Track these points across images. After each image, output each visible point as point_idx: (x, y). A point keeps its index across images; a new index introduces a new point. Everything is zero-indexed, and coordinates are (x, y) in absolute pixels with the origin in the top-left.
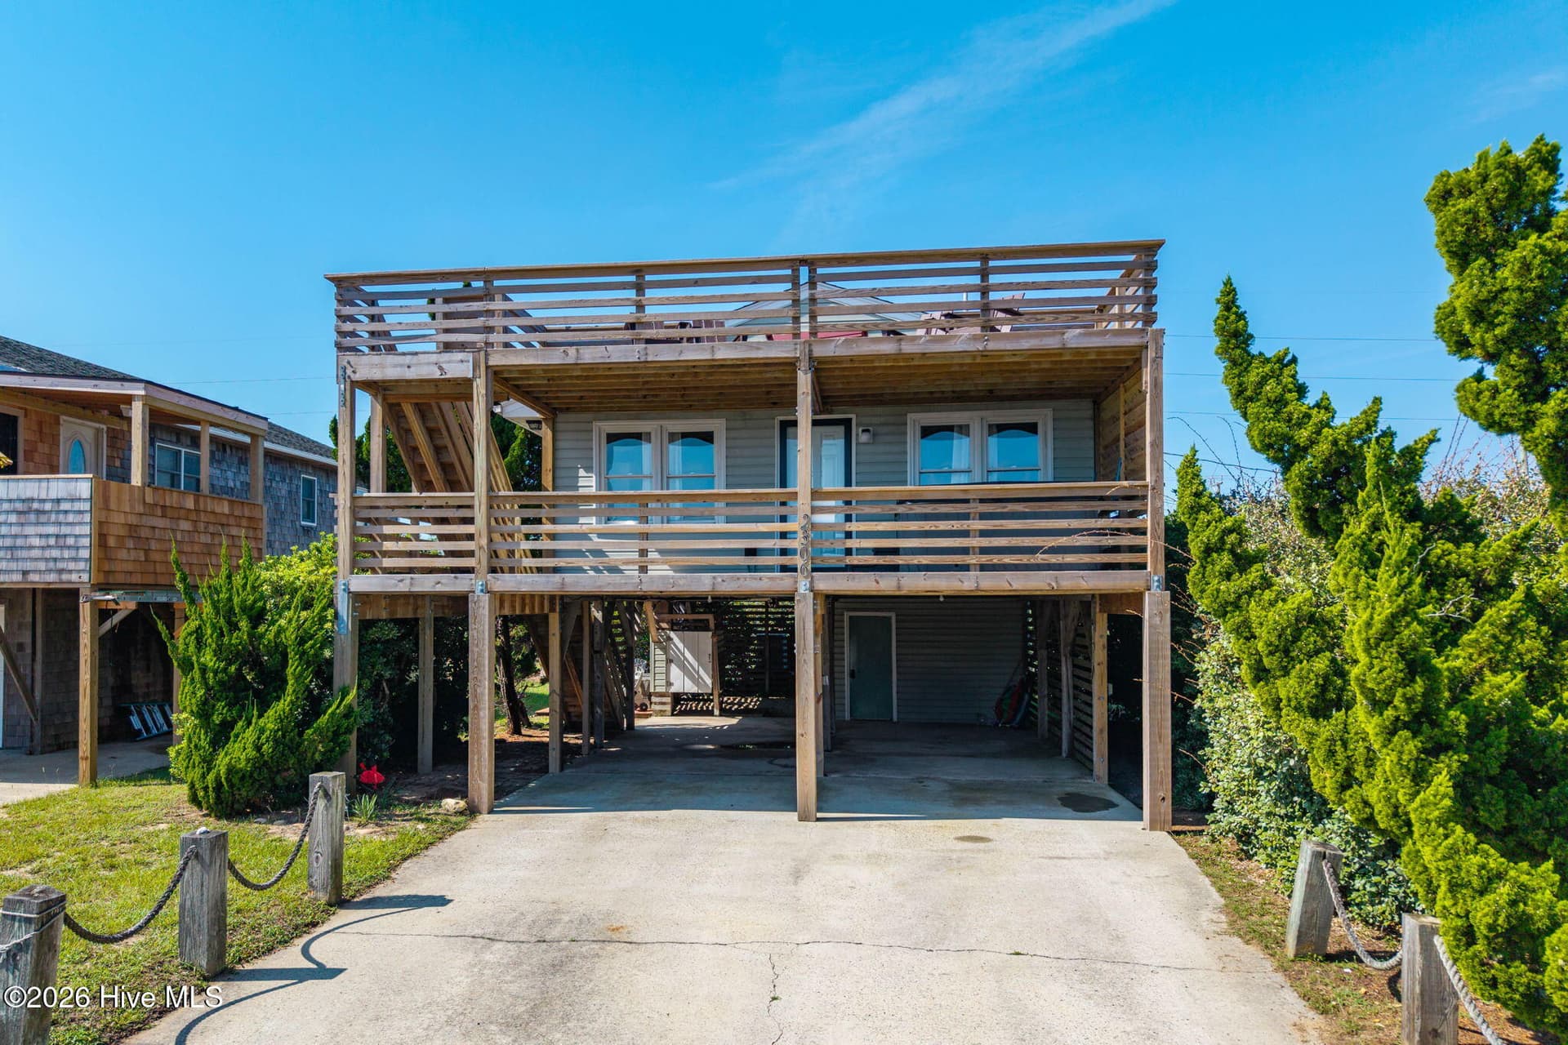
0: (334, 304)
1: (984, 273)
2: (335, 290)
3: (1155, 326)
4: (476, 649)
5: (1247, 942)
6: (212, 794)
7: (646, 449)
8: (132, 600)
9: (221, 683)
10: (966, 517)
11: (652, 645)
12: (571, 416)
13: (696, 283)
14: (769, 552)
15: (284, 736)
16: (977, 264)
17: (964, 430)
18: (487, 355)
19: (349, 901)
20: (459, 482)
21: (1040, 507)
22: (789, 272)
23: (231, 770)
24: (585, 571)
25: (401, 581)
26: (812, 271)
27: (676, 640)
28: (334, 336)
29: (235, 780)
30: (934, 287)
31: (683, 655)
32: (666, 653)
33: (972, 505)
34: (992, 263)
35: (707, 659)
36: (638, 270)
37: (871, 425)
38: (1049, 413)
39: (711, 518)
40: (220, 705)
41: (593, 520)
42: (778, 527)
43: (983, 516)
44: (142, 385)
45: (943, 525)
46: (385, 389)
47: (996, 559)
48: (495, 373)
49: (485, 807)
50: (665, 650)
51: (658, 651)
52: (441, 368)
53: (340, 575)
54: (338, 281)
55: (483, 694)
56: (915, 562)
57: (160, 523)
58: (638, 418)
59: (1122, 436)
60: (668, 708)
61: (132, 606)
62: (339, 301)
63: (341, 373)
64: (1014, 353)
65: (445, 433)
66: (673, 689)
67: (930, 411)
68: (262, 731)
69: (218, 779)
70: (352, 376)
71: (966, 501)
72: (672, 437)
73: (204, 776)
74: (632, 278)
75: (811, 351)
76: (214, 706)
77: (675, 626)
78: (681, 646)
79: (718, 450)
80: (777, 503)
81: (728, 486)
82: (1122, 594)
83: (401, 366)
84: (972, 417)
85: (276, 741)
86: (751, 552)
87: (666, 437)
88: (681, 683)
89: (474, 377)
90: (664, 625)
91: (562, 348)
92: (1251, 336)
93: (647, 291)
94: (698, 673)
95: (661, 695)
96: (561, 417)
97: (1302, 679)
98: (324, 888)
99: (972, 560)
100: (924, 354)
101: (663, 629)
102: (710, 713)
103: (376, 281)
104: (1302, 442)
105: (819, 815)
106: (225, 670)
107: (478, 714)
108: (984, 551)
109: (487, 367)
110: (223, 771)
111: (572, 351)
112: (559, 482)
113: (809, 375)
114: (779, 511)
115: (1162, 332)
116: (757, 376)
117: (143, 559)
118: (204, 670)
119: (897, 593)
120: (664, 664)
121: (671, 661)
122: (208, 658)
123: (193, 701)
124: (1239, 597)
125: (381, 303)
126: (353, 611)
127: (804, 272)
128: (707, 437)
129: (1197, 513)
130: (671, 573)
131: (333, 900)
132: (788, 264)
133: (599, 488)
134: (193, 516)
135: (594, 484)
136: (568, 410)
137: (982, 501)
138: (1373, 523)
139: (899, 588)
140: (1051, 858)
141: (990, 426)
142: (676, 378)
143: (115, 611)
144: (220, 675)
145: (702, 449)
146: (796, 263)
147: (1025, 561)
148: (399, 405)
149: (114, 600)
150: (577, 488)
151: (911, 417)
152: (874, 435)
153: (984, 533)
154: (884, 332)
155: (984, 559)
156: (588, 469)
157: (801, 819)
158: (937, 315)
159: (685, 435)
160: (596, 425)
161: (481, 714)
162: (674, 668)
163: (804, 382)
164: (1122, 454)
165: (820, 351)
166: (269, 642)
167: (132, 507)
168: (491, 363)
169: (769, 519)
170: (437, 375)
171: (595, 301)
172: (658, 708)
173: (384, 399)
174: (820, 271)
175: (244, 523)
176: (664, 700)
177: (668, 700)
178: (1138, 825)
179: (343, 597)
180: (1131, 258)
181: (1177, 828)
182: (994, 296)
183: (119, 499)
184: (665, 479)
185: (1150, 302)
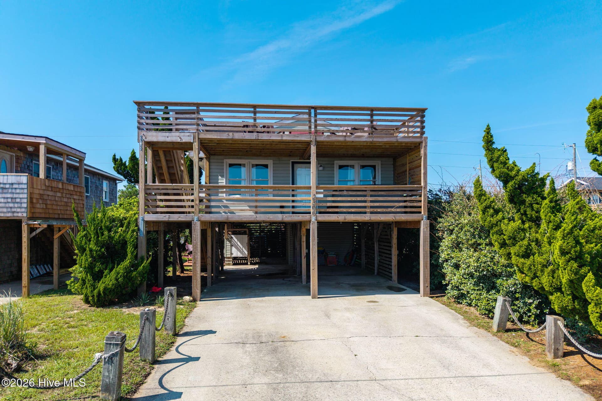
0: (137, 112)
1: (372, 115)
2: (137, 107)
3: (424, 136)
4: (195, 242)
5: (479, 328)
6: (96, 299)
7: (243, 170)
8: (45, 224)
9: (99, 255)
10: (365, 196)
11: (225, 240)
12: (216, 157)
13: (276, 113)
14: (288, 207)
15: (127, 275)
16: (369, 112)
17: (352, 167)
18: (198, 134)
19: (177, 334)
20: (176, 180)
21: (389, 193)
22: (307, 111)
23: (105, 289)
24: (221, 213)
25: (165, 216)
26: (315, 111)
27: (234, 238)
28: (137, 124)
29: (107, 292)
30: (356, 119)
31: (237, 243)
32: (230, 243)
33: (367, 192)
34: (374, 112)
35: (246, 245)
36: (255, 107)
37: (322, 164)
38: (379, 162)
39: (267, 195)
40: (98, 264)
41: (224, 195)
42: (291, 198)
43: (371, 196)
44: (45, 139)
45: (359, 199)
46: (152, 145)
47: (375, 210)
48: (201, 140)
49: (199, 299)
50: (230, 242)
51: (228, 242)
52: (180, 138)
53: (140, 214)
54: (138, 103)
55: (198, 258)
56: (350, 211)
57: (50, 193)
58: (241, 159)
59: (408, 171)
60: (231, 262)
61: (45, 226)
62: (138, 111)
63: (140, 138)
64: (380, 142)
65: (173, 161)
66: (233, 256)
67: (341, 160)
68: (118, 273)
69: (99, 292)
70: (145, 139)
71: (366, 191)
72: (253, 166)
73: (92, 291)
74: (252, 109)
75: (316, 138)
76: (95, 264)
77: (234, 233)
78: (236, 240)
79: (270, 172)
80: (291, 190)
81: (274, 184)
82: (407, 222)
83: (165, 136)
84: (356, 163)
85: (124, 277)
86: (282, 207)
87: (251, 166)
88: (236, 253)
89: (194, 142)
90: (230, 233)
91: (227, 133)
92: (494, 143)
93: (257, 114)
94: (242, 250)
95: (229, 258)
96: (212, 157)
97: (521, 246)
98: (171, 330)
99: (368, 210)
100: (353, 141)
101: (229, 234)
102: (247, 264)
103: (154, 104)
104: (513, 175)
105: (319, 296)
106: (100, 250)
107: (196, 265)
108: (371, 207)
109: (199, 138)
110: (101, 289)
111: (231, 134)
112: (211, 181)
113: (315, 147)
114: (291, 193)
115: (427, 138)
116: (293, 146)
117: (45, 208)
118: (91, 250)
119: (344, 221)
120: (230, 247)
121: (233, 246)
122: (92, 246)
123: (87, 262)
124: (497, 222)
125: (156, 113)
126: (146, 228)
127: (313, 111)
128: (266, 166)
129: (482, 196)
130: (253, 214)
131: (174, 334)
132: (308, 108)
133: (226, 183)
134: (61, 191)
135: (224, 182)
136: (214, 155)
137: (371, 191)
138: (551, 200)
139: (345, 219)
140: (402, 307)
141: (361, 166)
142: (264, 145)
143: (37, 228)
144: (98, 252)
145: (264, 170)
146: (310, 108)
147: (384, 211)
148: (158, 151)
149: (39, 224)
150: (218, 183)
151: (336, 162)
152: (324, 168)
153: (371, 201)
154: (330, 133)
155: (372, 210)
156: (222, 176)
157: (313, 298)
158: (350, 128)
159: (257, 165)
160: (225, 161)
161: (197, 265)
162: (233, 248)
163: (313, 149)
164: (408, 176)
165: (319, 139)
166: (116, 239)
167: (41, 187)
168: (200, 137)
169: (288, 196)
170: (179, 140)
171: (239, 117)
172: (227, 262)
173: (152, 149)
174: (318, 111)
175: (78, 194)
176: (230, 260)
177: (231, 260)
178: (419, 295)
179: (141, 222)
180: (414, 113)
181: (432, 296)
182: (375, 123)
183: (37, 184)
184: (251, 181)
185: (423, 127)
